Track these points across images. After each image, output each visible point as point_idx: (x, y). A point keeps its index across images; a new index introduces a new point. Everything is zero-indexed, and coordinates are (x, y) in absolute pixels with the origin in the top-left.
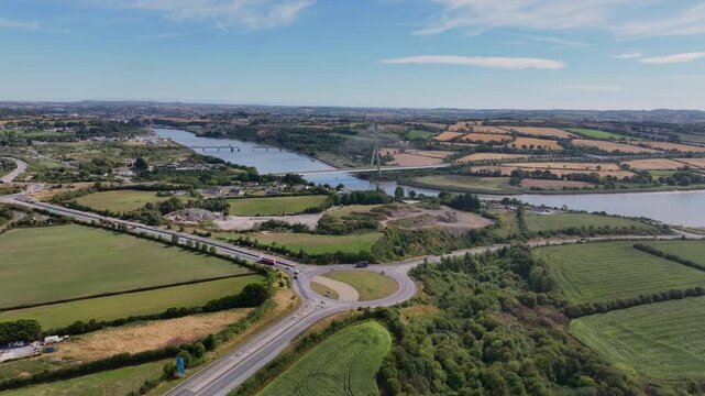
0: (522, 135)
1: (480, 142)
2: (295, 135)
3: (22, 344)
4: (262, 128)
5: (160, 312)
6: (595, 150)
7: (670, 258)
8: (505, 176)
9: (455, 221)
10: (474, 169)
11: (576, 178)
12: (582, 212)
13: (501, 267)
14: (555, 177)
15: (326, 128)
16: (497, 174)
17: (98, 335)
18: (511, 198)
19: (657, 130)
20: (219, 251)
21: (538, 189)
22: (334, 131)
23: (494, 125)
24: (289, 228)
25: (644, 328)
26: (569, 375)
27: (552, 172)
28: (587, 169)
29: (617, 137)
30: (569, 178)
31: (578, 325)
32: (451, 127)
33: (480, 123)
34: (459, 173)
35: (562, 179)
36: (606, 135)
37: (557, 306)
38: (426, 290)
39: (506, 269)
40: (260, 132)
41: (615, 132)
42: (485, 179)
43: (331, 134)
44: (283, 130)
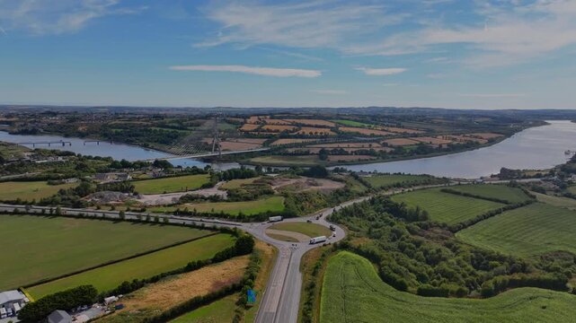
0: (304, 125)
1: (278, 131)
2: (119, 130)
3: (86, 307)
4: (82, 125)
5: (182, 267)
6: (358, 134)
7: (465, 195)
8: (313, 154)
9: (321, 185)
10: (290, 150)
11: (362, 153)
12: (387, 174)
13: (377, 211)
14: (347, 153)
15: (145, 123)
16: (307, 153)
17: (145, 290)
18: (340, 167)
19: (386, 119)
20: (171, 221)
21: (343, 161)
22: (153, 125)
23: (278, 118)
24: (206, 199)
25: (495, 233)
26: (479, 263)
27: (345, 150)
28: (363, 147)
29: (366, 125)
30: (356, 153)
31: (460, 235)
32: (248, 120)
33: (268, 117)
34: (280, 154)
35: (351, 154)
36: (359, 124)
37: (441, 227)
38: (350, 228)
39: (382, 212)
40: (80, 129)
41: (362, 122)
42: (300, 157)
43: (153, 128)
44: (105, 126)
